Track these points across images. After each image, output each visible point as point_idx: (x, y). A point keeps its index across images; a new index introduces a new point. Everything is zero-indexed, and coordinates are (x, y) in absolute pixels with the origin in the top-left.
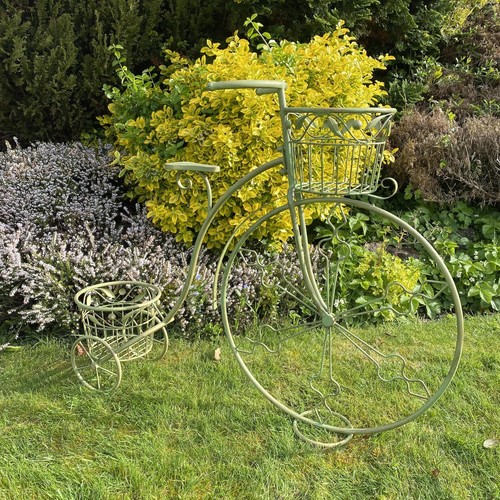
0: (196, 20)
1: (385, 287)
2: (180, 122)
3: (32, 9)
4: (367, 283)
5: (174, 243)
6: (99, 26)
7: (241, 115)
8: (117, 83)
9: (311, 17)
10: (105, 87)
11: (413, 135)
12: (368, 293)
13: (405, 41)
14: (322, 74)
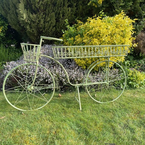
0: (84, 12)
1: (137, 79)
2: (83, 38)
3: (45, 12)
4: (132, 78)
5: (81, 69)
6: (61, 15)
7: (99, 36)
8: (66, 29)
9: (115, 10)
10: (62, 30)
11: (141, 39)
12: (132, 81)
13: (138, 14)
14: (119, 24)
